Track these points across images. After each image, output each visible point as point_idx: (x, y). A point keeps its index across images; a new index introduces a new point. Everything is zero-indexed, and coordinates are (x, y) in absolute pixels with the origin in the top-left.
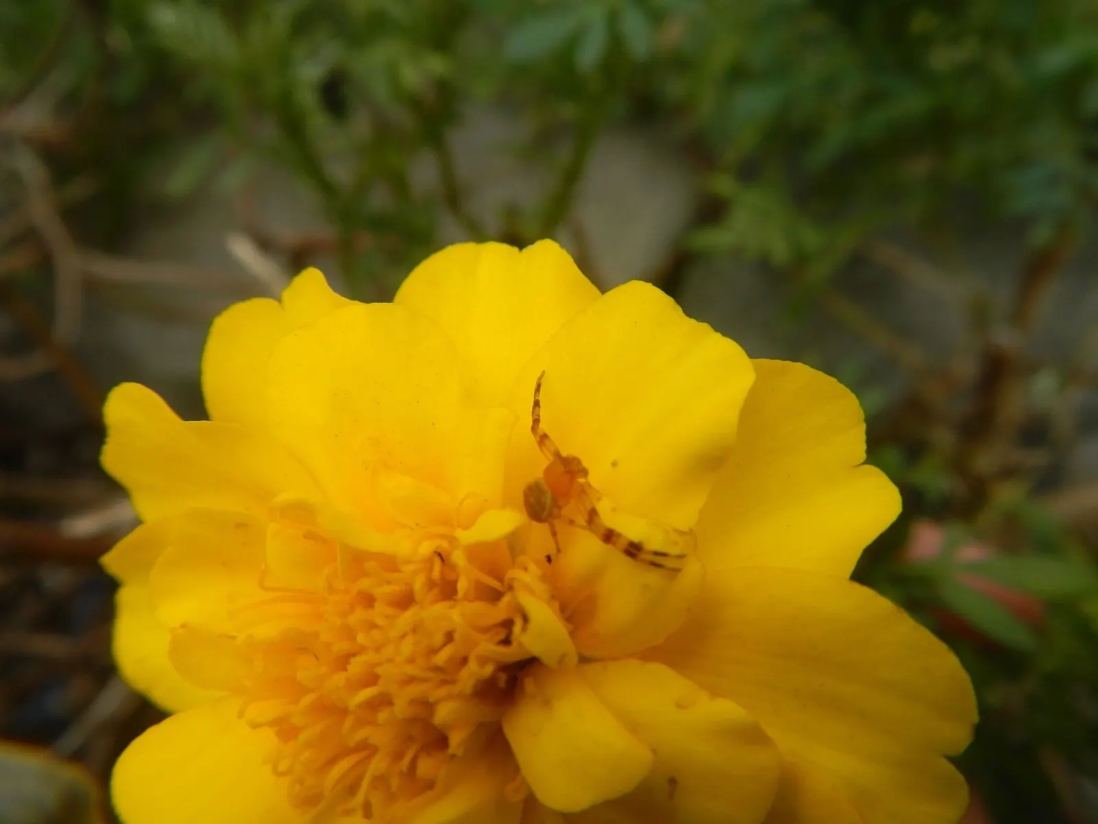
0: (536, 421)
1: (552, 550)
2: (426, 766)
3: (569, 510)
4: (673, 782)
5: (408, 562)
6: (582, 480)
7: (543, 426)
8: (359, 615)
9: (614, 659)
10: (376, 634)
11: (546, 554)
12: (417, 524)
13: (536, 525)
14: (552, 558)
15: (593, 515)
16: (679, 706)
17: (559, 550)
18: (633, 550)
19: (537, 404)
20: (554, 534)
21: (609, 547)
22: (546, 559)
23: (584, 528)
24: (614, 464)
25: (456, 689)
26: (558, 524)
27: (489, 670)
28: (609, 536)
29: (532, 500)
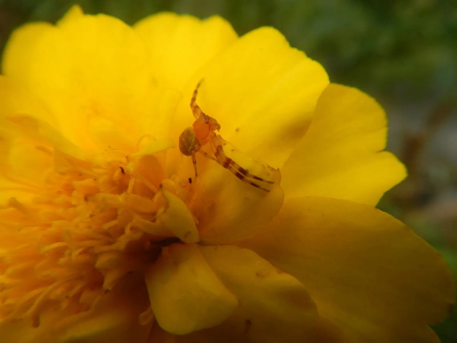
0: (194, 99)
1: (192, 176)
2: (86, 296)
3: (205, 148)
4: (249, 322)
5: (98, 167)
6: (216, 132)
7: (197, 102)
8: (63, 198)
9: (222, 245)
10: (71, 210)
11: (189, 178)
12: (109, 147)
13: (185, 157)
14: (192, 180)
15: (219, 149)
16: (258, 275)
17: (196, 175)
18: (242, 173)
19: (196, 92)
20: (195, 163)
21: (227, 170)
22: (188, 180)
23: (214, 159)
24: (237, 130)
25: (114, 247)
26: (198, 155)
27: (137, 236)
28: (228, 163)
29: (183, 139)
